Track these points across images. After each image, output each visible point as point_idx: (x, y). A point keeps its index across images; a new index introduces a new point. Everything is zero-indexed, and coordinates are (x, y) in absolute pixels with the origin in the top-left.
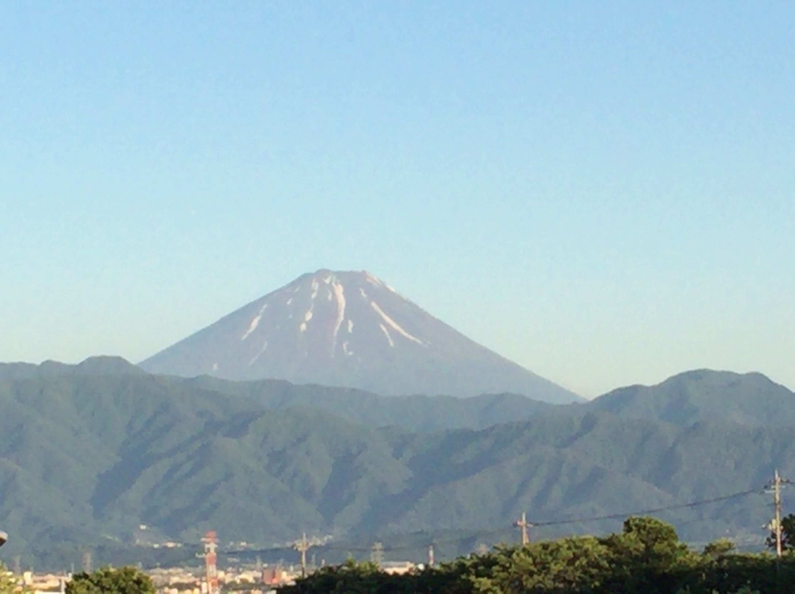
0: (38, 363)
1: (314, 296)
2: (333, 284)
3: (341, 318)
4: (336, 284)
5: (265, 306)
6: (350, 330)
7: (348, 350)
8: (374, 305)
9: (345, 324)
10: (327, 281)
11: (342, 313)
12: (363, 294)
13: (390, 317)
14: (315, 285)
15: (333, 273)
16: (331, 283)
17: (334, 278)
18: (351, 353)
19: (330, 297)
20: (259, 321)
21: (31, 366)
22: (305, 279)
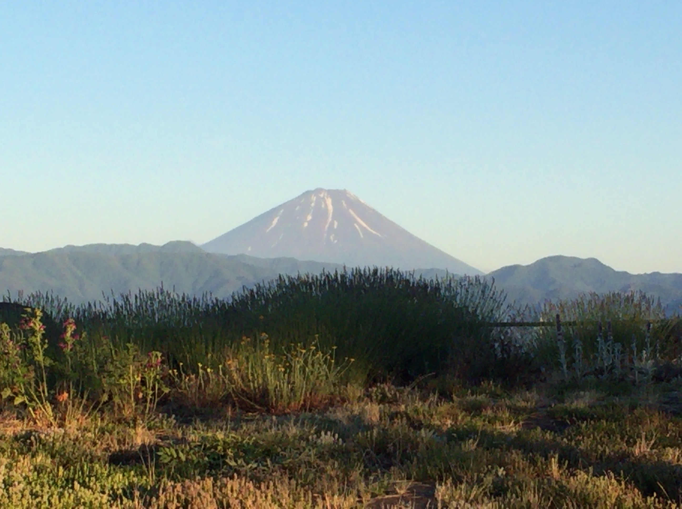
0: (137, 244)
1: (313, 205)
2: (326, 198)
3: (330, 219)
4: (327, 197)
5: (282, 211)
6: (335, 226)
7: (334, 240)
8: (351, 211)
9: (332, 223)
10: (322, 195)
11: (331, 216)
12: (344, 205)
13: (362, 220)
14: (314, 198)
15: (326, 190)
16: (324, 196)
17: (326, 194)
18: (336, 241)
19: (323, 206)
20: (278, 220)
21: (133, 246)
22: (307, 194)
